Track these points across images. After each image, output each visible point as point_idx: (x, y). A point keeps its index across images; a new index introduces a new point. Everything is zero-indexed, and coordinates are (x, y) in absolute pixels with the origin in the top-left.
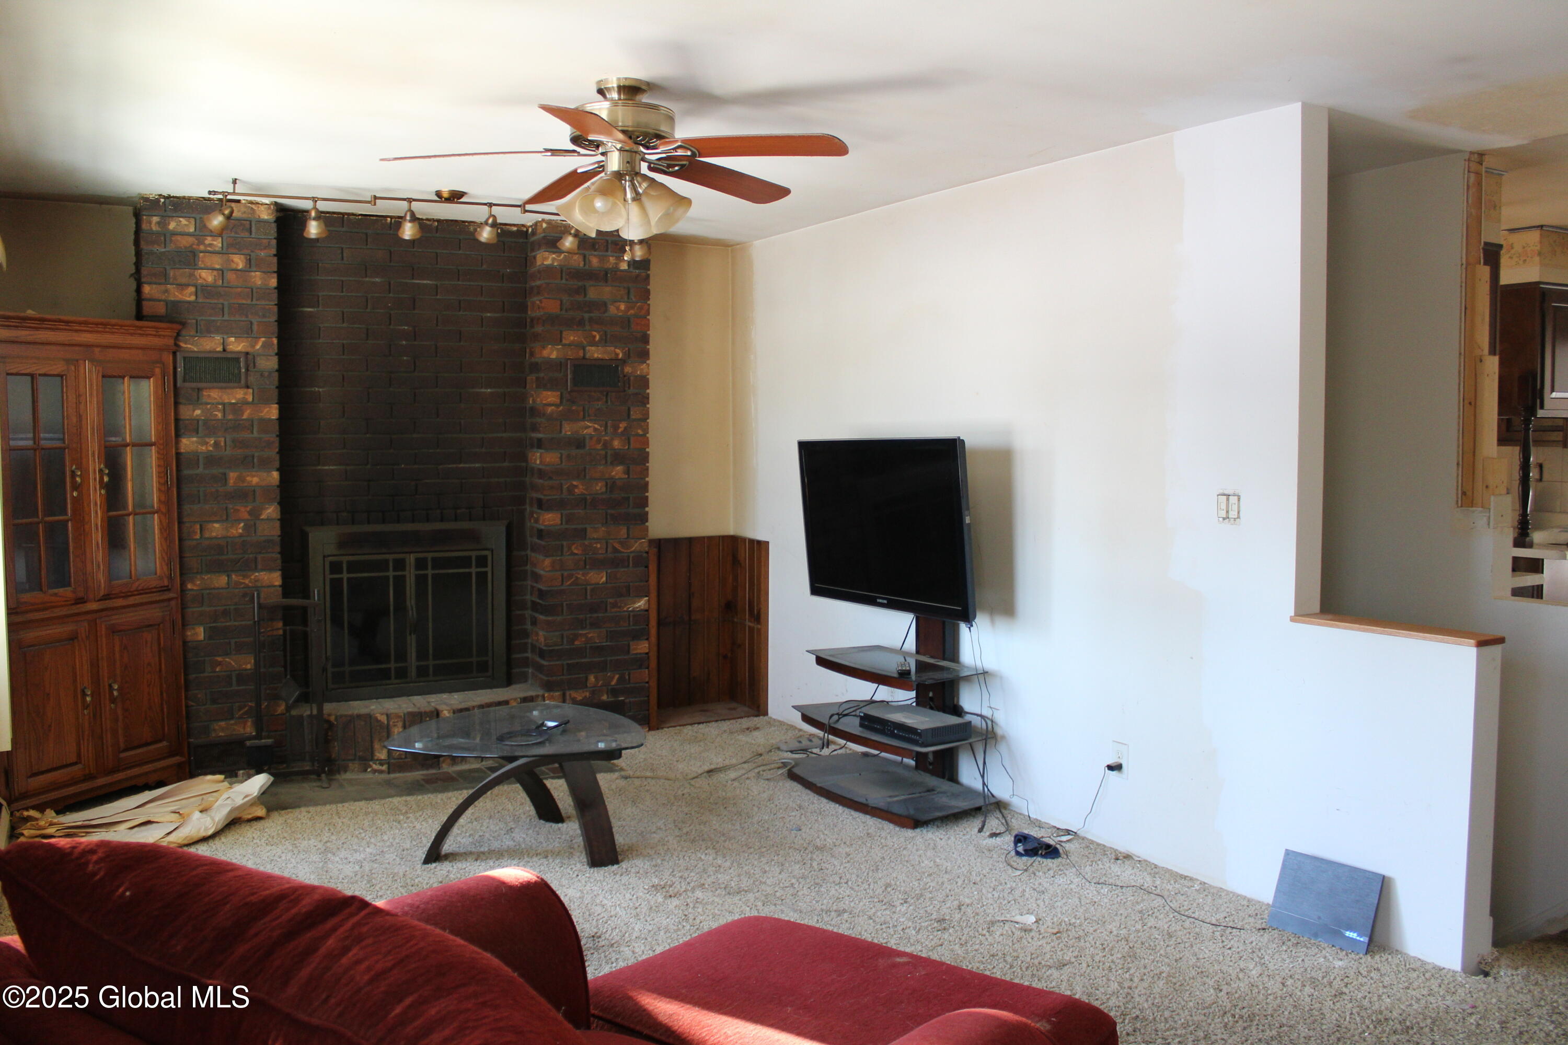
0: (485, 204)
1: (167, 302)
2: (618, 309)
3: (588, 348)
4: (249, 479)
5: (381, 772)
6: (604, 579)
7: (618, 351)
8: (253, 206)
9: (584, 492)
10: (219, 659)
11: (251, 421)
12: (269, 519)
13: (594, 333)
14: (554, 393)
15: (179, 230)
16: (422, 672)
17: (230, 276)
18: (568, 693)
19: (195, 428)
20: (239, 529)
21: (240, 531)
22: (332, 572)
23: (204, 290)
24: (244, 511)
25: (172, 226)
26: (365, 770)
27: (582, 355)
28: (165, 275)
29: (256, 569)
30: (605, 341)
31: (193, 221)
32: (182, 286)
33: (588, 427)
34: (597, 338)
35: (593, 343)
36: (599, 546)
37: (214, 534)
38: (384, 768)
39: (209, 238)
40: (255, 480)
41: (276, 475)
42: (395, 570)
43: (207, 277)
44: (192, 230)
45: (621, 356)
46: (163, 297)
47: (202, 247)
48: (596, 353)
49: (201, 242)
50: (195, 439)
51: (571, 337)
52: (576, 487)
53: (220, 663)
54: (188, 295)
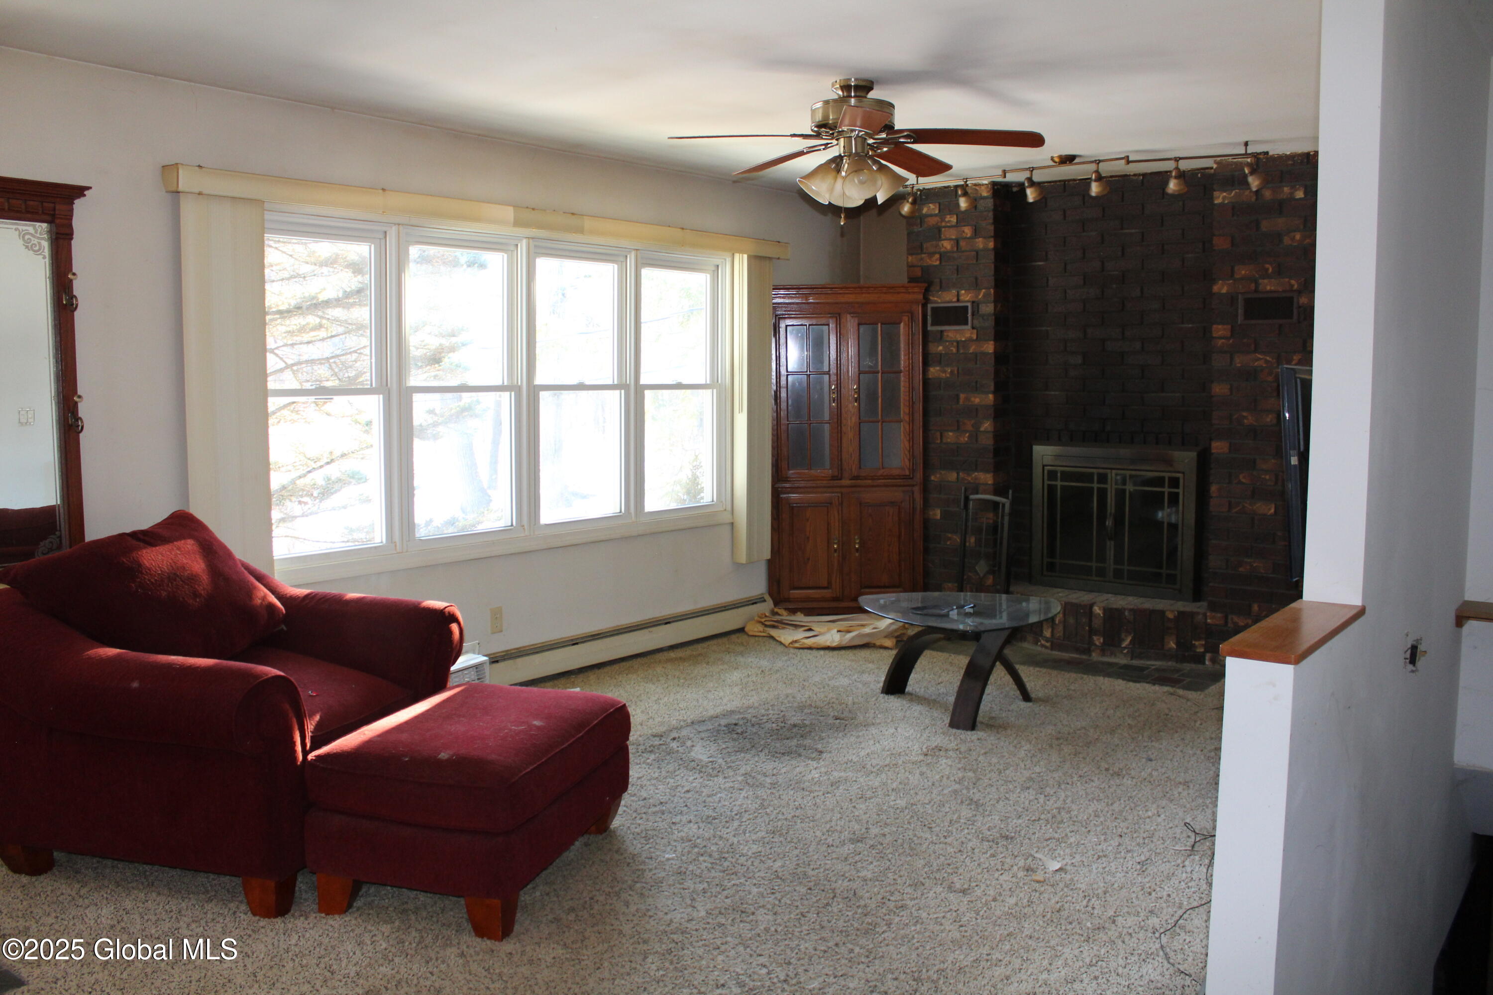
0: (1092, 162)
1: (922, 268)
2: (1293, 239)
3: (1260, 281)
4: (973, 399)
5: (1046, 647)
6: (1272, 511)
7: (1293, 282)
8: (977, 188)
9: (1255, 423)
10: (950, 535)
11: (975, 355)
12: (986, 432)
13: (1267, 266)
14: (1225, 327)
15: (929, 213)
16: (1118, 574)
17: (962, 244)
18: (1230, 617)
19: (940, 360)
20: (965, 438)
21: (966, 439)
22: (1049, 479)
23: (944, 256)
24: (969, 424)
25: (925, 211)
26: (1036, 644)
27: (1254, 288)
28: (921, 247)
29: (976, 470)
30: (1279, 272)
31: (937, 205)
32: (931, 255)
33: (1259, 359)
34: (1270, 270)
35: (1266, 275)
36: (1267, 477)
37: (949, 440)
38: (1048, 644)
39: (948, 216)
40: (977, 400)
41: (991, 396)
42: (1099, 482)
43: (947, 245)
44: (937, 212)
45: (1296, 287)
46: (919, 264)
47: (943, 224)
48: (1269, 286)
49: (943, 220)
50: (938, 368)
51: (1242, 271)
52: (1245, 417)
53: (950, 539)
54: (935, 261)
